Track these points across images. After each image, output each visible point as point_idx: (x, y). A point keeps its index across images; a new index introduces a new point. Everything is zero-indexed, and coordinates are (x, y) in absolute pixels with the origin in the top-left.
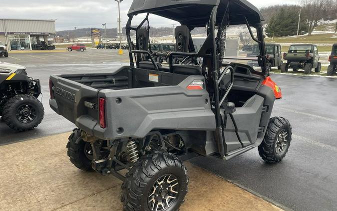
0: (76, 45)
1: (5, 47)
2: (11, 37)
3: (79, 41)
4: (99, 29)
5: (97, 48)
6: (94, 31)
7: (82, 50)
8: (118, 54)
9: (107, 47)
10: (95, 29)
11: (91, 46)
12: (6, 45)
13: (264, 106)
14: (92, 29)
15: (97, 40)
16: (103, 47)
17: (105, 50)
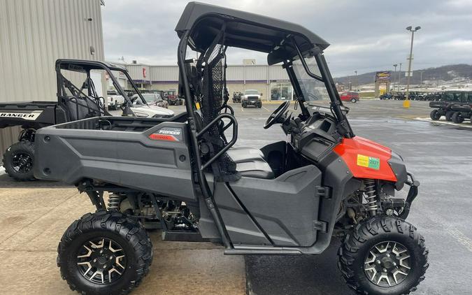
0: (346, 95)
1: (259, 96)
2: (273, 85)
3: (364, 89)
4: (389, 72)
5: (381, 99)
6: (380, 75)
7: (354, 101)
8: (401, 107)
9: (396, 98)
10: (381, 72)
11: (374, 96)
12: (261, 95)
13: (322, 185)
14: (378, 73)
15: (382, 88)
16: (390, 97)
17: (392, 102)
